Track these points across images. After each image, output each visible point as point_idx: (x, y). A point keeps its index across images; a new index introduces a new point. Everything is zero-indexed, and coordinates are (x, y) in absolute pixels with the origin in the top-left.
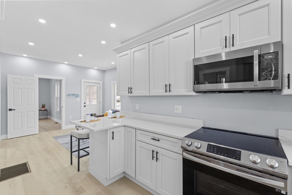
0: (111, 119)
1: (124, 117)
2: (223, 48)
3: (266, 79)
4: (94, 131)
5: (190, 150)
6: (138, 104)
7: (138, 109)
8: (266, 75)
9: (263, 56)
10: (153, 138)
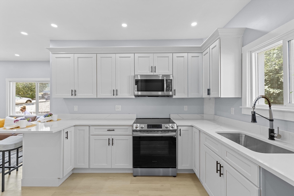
0: (46, 123)
1: (61, 120)
2: (150, 72)
3: (168, 91)
4: (53, 132)
5: (138, 130)
6: (77, 106)
7: (77, 110)
8: (168, 89)
9: (167, 80)
10: (108, 130)
